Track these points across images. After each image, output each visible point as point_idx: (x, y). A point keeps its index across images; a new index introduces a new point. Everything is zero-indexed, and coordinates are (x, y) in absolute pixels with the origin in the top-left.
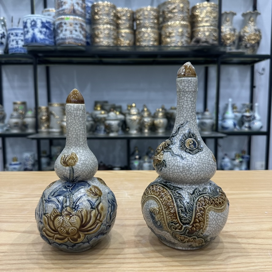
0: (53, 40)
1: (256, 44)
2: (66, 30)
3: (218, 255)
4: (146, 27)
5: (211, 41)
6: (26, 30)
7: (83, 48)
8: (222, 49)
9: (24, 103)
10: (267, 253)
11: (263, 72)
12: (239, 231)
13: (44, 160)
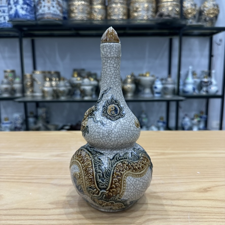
0: (33, 16)
1: (215, 18)
2: (44, 6)
3: (138, 217)
4: (116, 3)
5: (173, 15)
6: (10, 6)
7: (60, 23)
8: (183, 22)
9: (13, 71)
10: (187, 215)
11: (220, 43)
12: (166, 192)
13: (31, 120)
